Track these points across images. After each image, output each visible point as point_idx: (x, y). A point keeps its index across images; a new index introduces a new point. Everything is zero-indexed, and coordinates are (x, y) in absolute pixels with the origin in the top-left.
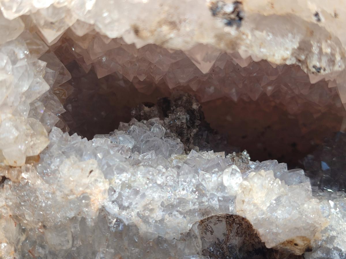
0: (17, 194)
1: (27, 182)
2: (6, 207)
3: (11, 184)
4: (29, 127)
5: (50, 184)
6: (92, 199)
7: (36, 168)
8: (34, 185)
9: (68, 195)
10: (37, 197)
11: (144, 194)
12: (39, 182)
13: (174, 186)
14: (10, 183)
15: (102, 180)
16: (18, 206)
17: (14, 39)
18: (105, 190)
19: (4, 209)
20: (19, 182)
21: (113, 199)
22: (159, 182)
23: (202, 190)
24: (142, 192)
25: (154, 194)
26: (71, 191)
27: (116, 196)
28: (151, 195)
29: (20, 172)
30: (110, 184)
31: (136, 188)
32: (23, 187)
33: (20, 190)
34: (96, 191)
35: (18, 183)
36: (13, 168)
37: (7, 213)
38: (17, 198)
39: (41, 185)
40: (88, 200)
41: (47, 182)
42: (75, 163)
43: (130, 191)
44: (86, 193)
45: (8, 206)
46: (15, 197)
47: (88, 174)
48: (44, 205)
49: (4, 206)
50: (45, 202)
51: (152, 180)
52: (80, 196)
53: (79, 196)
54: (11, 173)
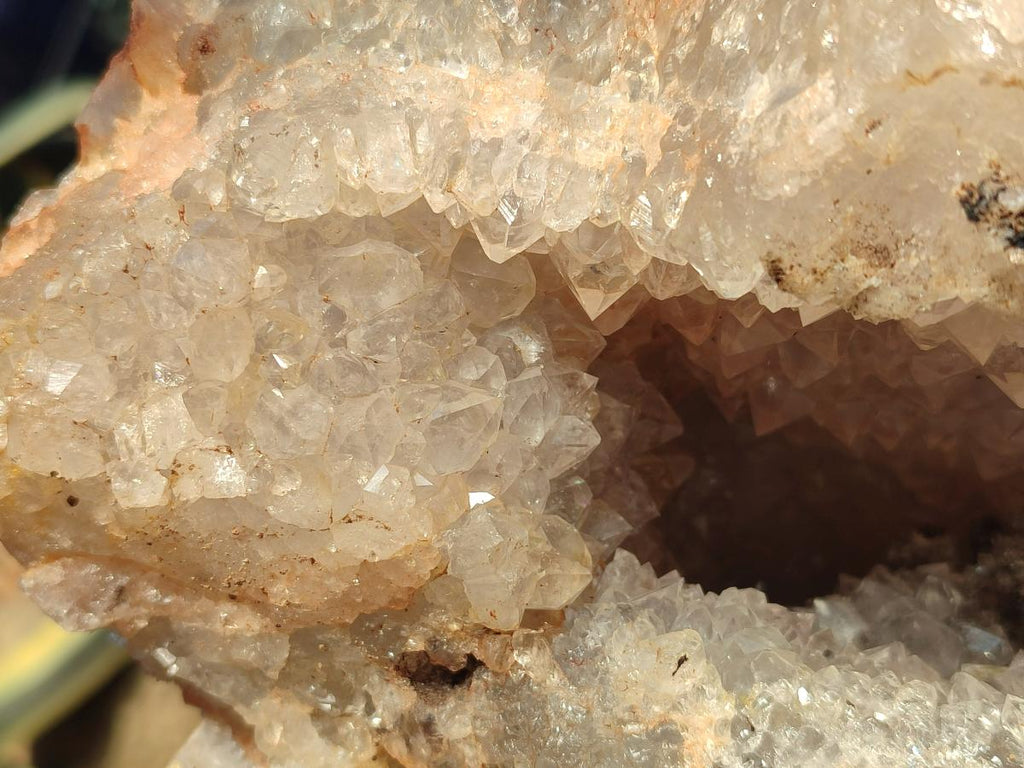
0: (500, 707)
1: (525, 675)
2: (473, 741)
3: (489, 679)
4: (542, 534)
5: (580, 689)
6: (687, 743)
7: (550, 642)
8: (543, 685)
9: (623, 722)
10: (547, 718)
11: (836, 745)
12: (555, 679)
13: (927, 733)
14: (487, 677)
15: (714, 691)
16: (501, 738)
17: (517, 314)
18: (725, 723)
19: (471, 746)
20: (507, 675)
21: (746, 751)
22: (880, 717)
23: (1008, 751)
24: (829, 741)
25: (864, 751)
26: (632, 709)
27: (755, 743)
28: (856, 751)
29: (509, 647)
30: (739, 706)
31: (813, 726)
32: (515, 688)
33: (507, 697)
34: (698, 720)
35: (504, 678)
36: (491, 637)
37: (476, 757)
38: (498, 717)
39: (558, 688)
40: (676, 743)
41: (573, 680)
42: (646, 635)
43: (796, 734)
44: (672, 722)
45: (477, 738)
46: (496, 713)
47: (673, 668)
48: (561, 741)
49: (470, 736)
50: (564, 735)
51: (862, 709)
52: (654, 729)
53: (651, 727)
54: (486, 648)
